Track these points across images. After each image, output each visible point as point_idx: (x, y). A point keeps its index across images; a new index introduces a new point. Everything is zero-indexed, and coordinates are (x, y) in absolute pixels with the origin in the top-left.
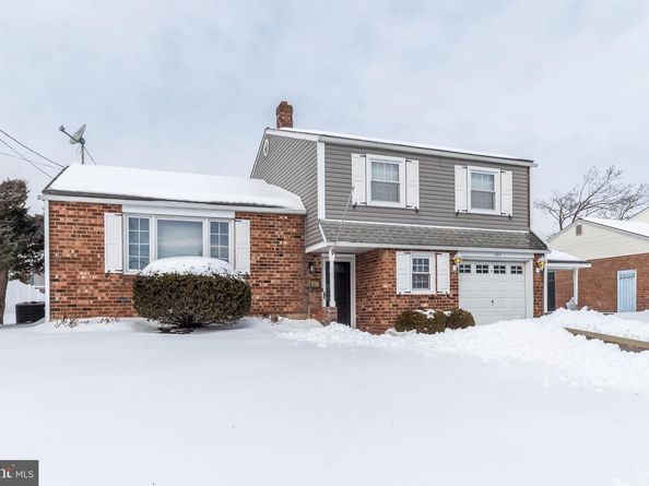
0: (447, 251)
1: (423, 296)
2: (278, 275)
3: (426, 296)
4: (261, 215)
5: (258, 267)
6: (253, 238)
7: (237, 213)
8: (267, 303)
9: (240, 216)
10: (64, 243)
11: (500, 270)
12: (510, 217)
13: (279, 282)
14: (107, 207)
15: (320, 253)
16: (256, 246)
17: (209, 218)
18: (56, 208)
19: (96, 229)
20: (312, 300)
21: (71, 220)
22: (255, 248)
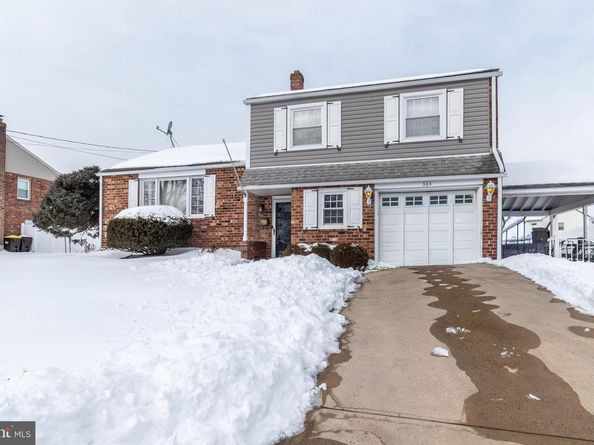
0: (360, 185)
1: (330, 231)
2: (236, 216)
3: (334, 231)
4: (224, 170)
5: (221, 210)
6: (217, 188)
7: (207, 170)
8: (227, 239)
9: (209, 172)
10: (109, 201)
11: (439, 199)
12: (460, 140)
13: (236, 221)
14: (131, 177)
15: (271, 197)
16: (220, 194)
17: (190, 177)
18: (107, 180)
19: (125, 191)
20: (263, 236)
21: (113, 187)
22: (219, 196)
